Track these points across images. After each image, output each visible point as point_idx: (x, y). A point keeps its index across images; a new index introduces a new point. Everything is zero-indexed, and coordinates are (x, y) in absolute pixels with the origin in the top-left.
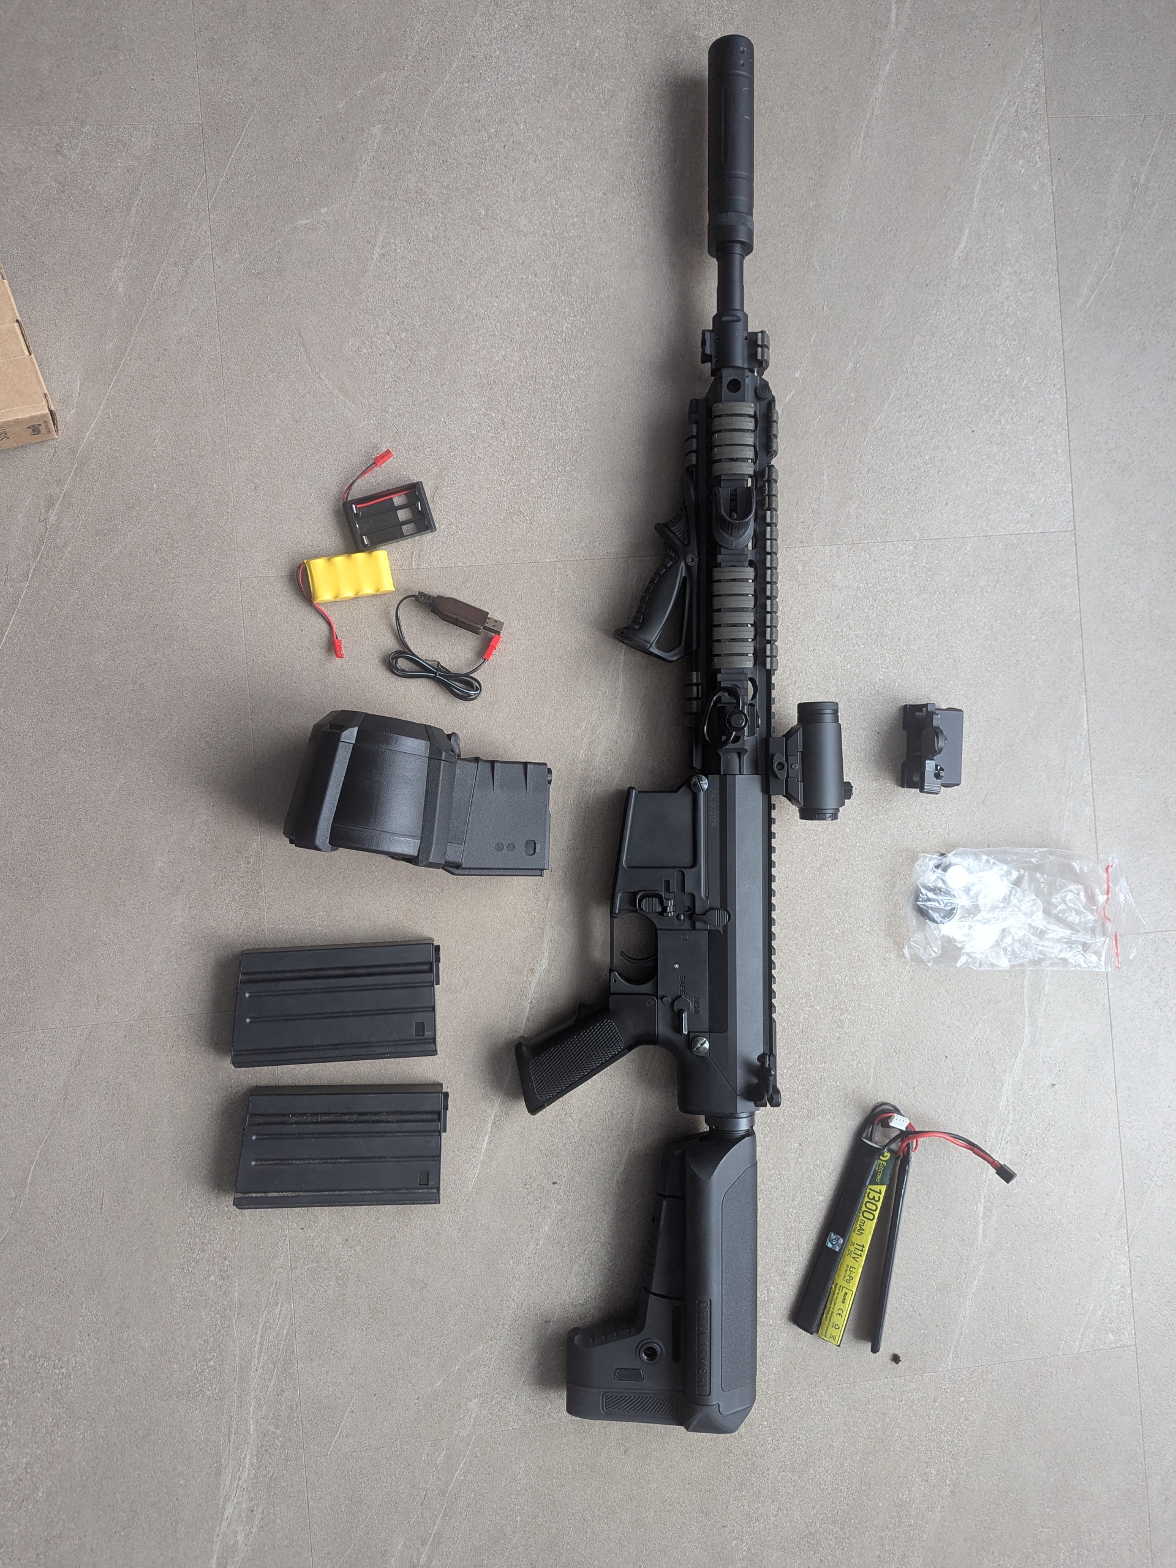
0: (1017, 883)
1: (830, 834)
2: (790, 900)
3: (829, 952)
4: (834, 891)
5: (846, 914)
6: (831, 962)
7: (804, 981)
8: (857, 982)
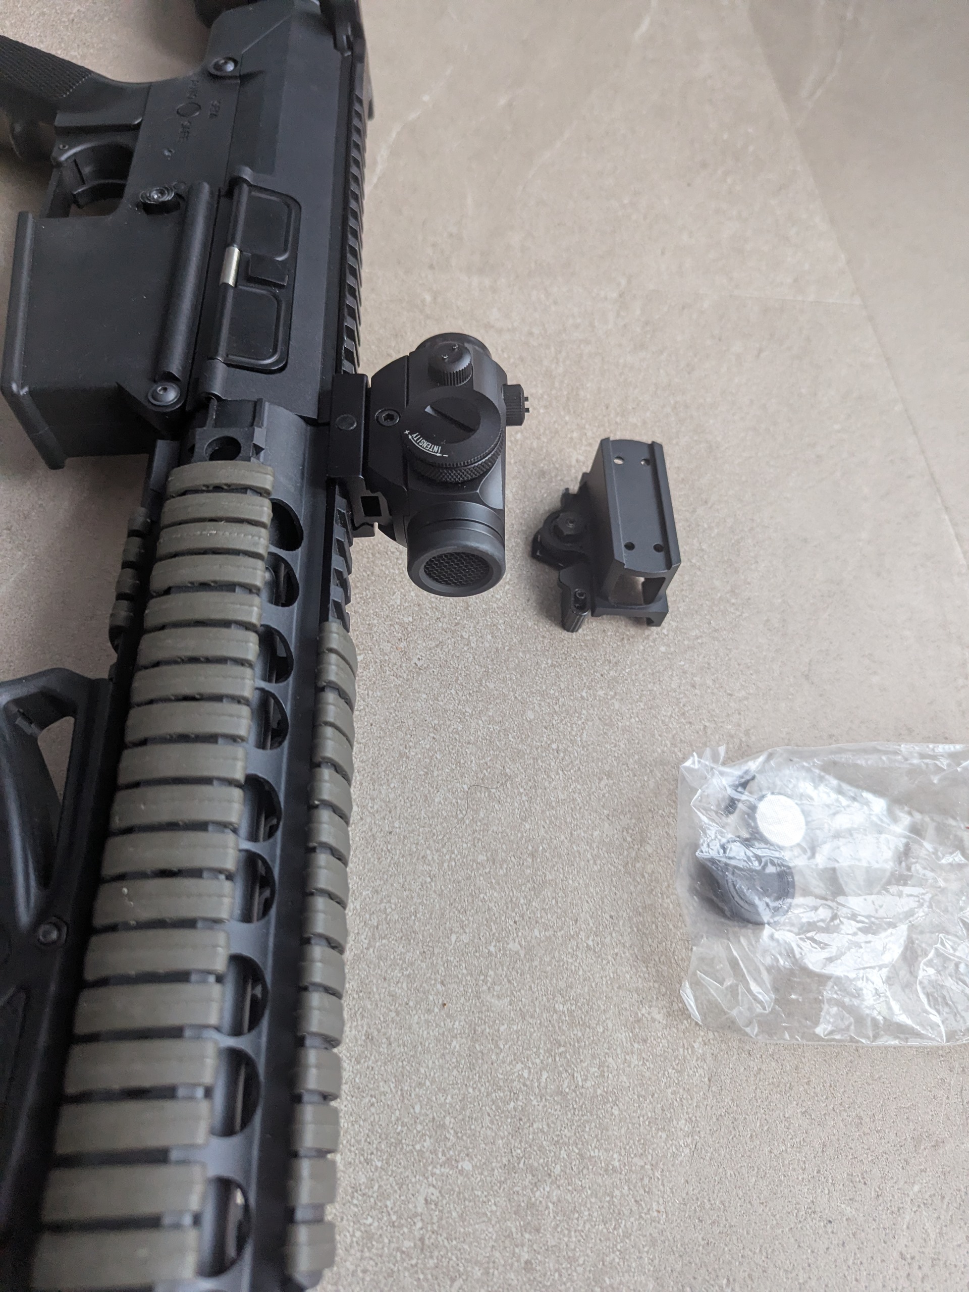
1: (491, 720)
2: (397, 864)
3: (495, 1001)
4: (504, 846)
5: (534, 904)
6: (502, 1028)
7: (428, 1083)
8: (573, 1087)
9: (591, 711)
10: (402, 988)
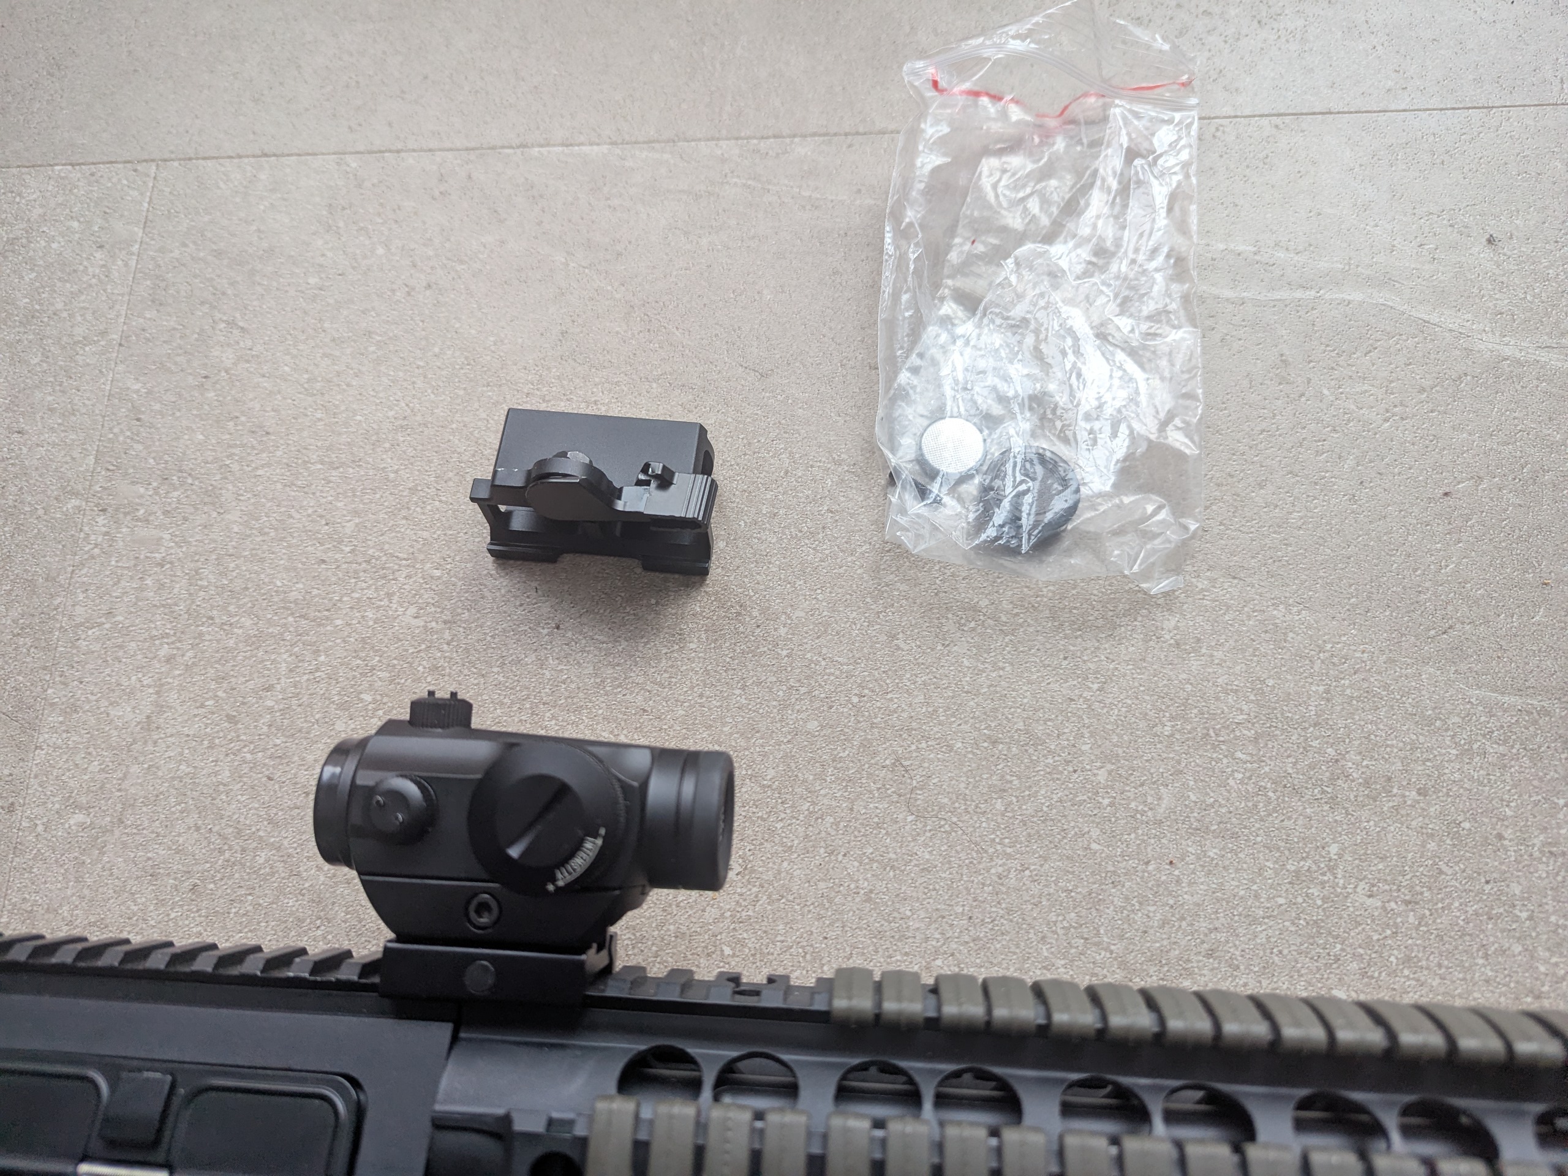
0: (971, 303)
1: (820, 777)
2: (1009, 911)
3: (1165, 804)
4: (985, 776)
5: (1053, 747)
6: (1193, 798)
7: (1255, 887)
8: (1250, 725)
9: (808, 647)
10: (1154, 912)
